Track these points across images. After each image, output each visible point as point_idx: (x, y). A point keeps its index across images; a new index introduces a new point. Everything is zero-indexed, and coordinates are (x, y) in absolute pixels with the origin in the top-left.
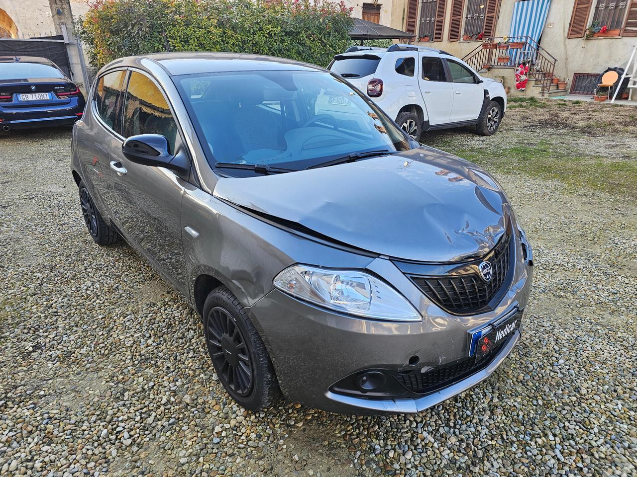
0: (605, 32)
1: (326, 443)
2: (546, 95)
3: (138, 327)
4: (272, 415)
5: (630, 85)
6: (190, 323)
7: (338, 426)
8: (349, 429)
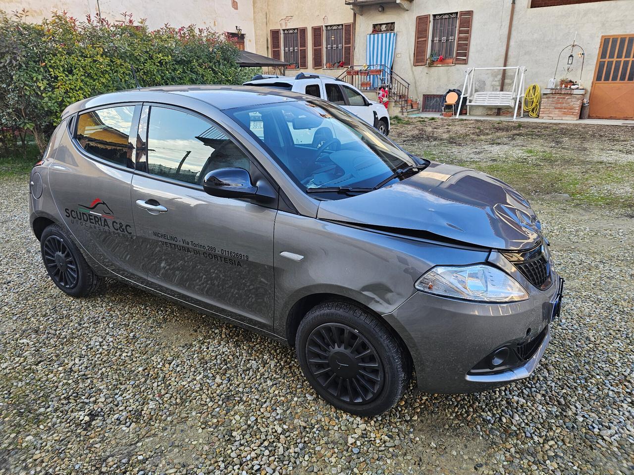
0: (442, 61)
1: (447, 427)
2: (405, 114)
3: (193, 369)
4: (388, 416)
5: (468, 103)
6: (244, 355)
7: (447, 411)
8: (456, 410)
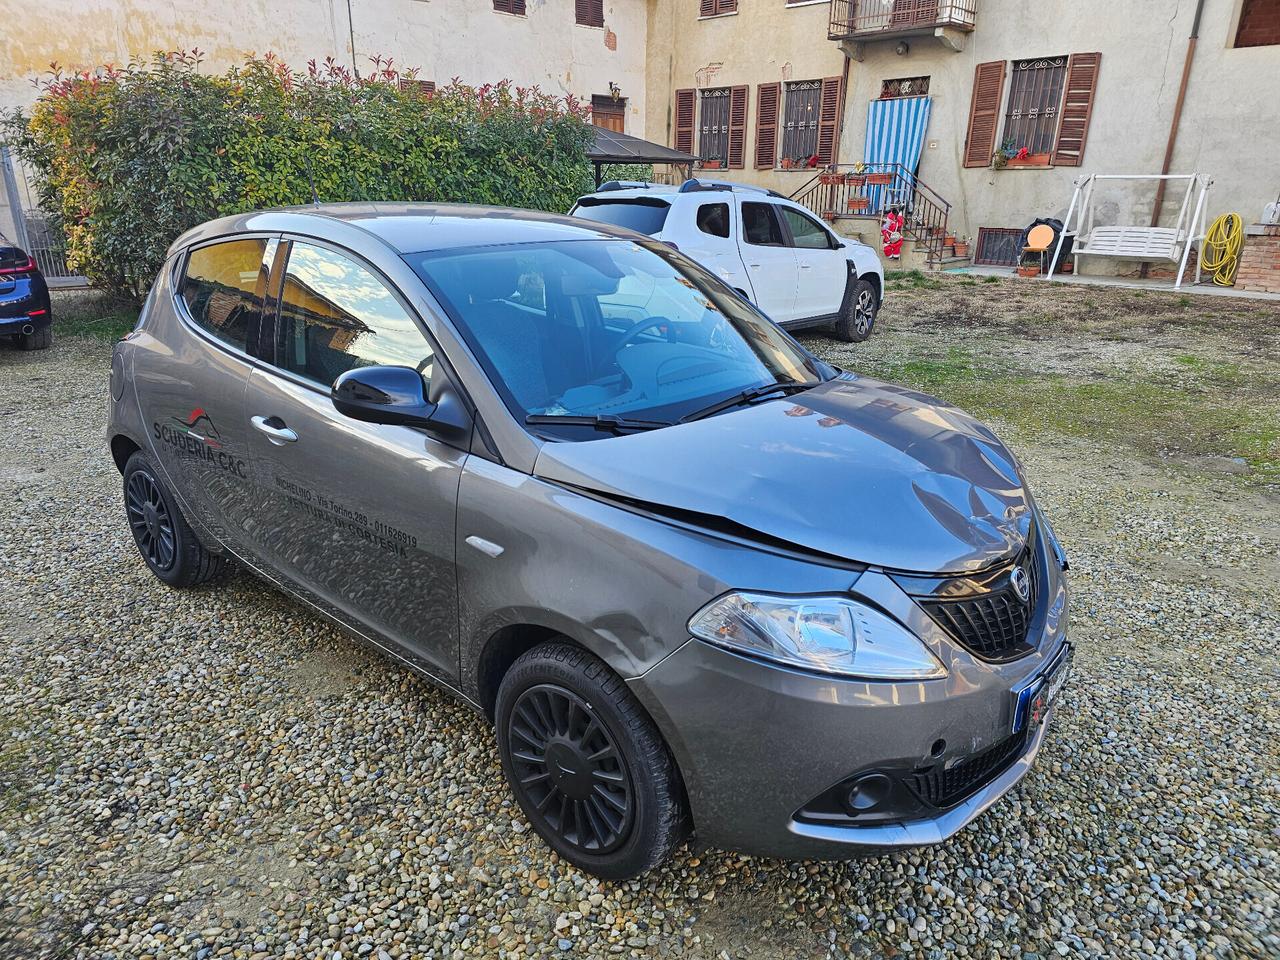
0: (1026, 158)
1: (768, 923)
2: (937, 267)
3: (323, 745)
4: (654, 885)
5: (1075, 250)
6: (428, 728)
7: (780, 891)
8: (800, 893)
